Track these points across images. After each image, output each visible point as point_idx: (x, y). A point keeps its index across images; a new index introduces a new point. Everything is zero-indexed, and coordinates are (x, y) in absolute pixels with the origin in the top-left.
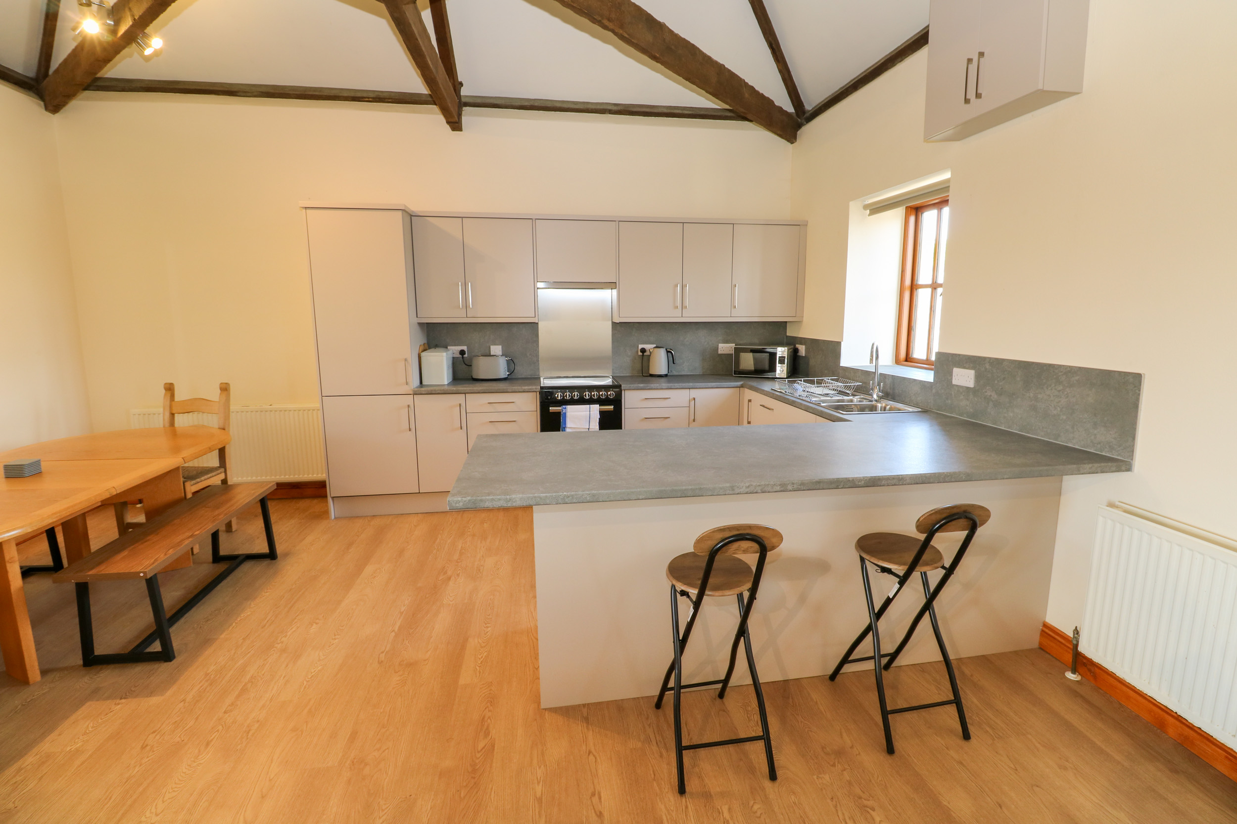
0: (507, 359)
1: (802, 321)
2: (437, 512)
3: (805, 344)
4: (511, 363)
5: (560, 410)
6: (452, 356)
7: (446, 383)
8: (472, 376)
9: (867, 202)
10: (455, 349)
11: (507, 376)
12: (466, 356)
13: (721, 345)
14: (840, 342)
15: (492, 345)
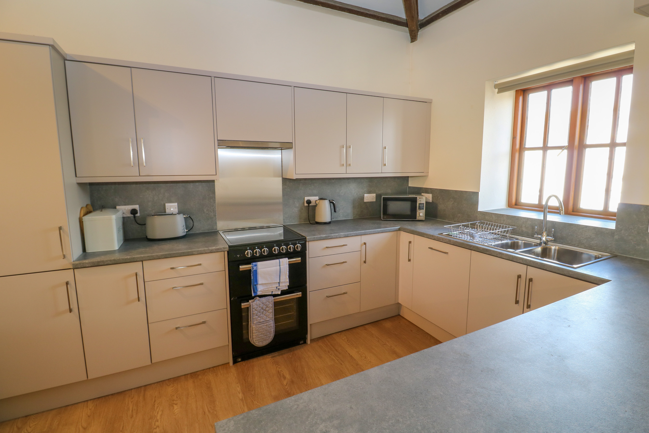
0: (185, 216)
1: (428, 176)
2: (112, 395)
3: (431, 193)
4: (189, 219)
5: (250, 267)
6: (122, 217)
7: (116, 247)
8: (147, 237)
9: (497, 83)
10: (125, 209)
11: (185, 234)
12: (138, 215)
13: (365, 195)
14: (479, 192)
15: (167, 203)
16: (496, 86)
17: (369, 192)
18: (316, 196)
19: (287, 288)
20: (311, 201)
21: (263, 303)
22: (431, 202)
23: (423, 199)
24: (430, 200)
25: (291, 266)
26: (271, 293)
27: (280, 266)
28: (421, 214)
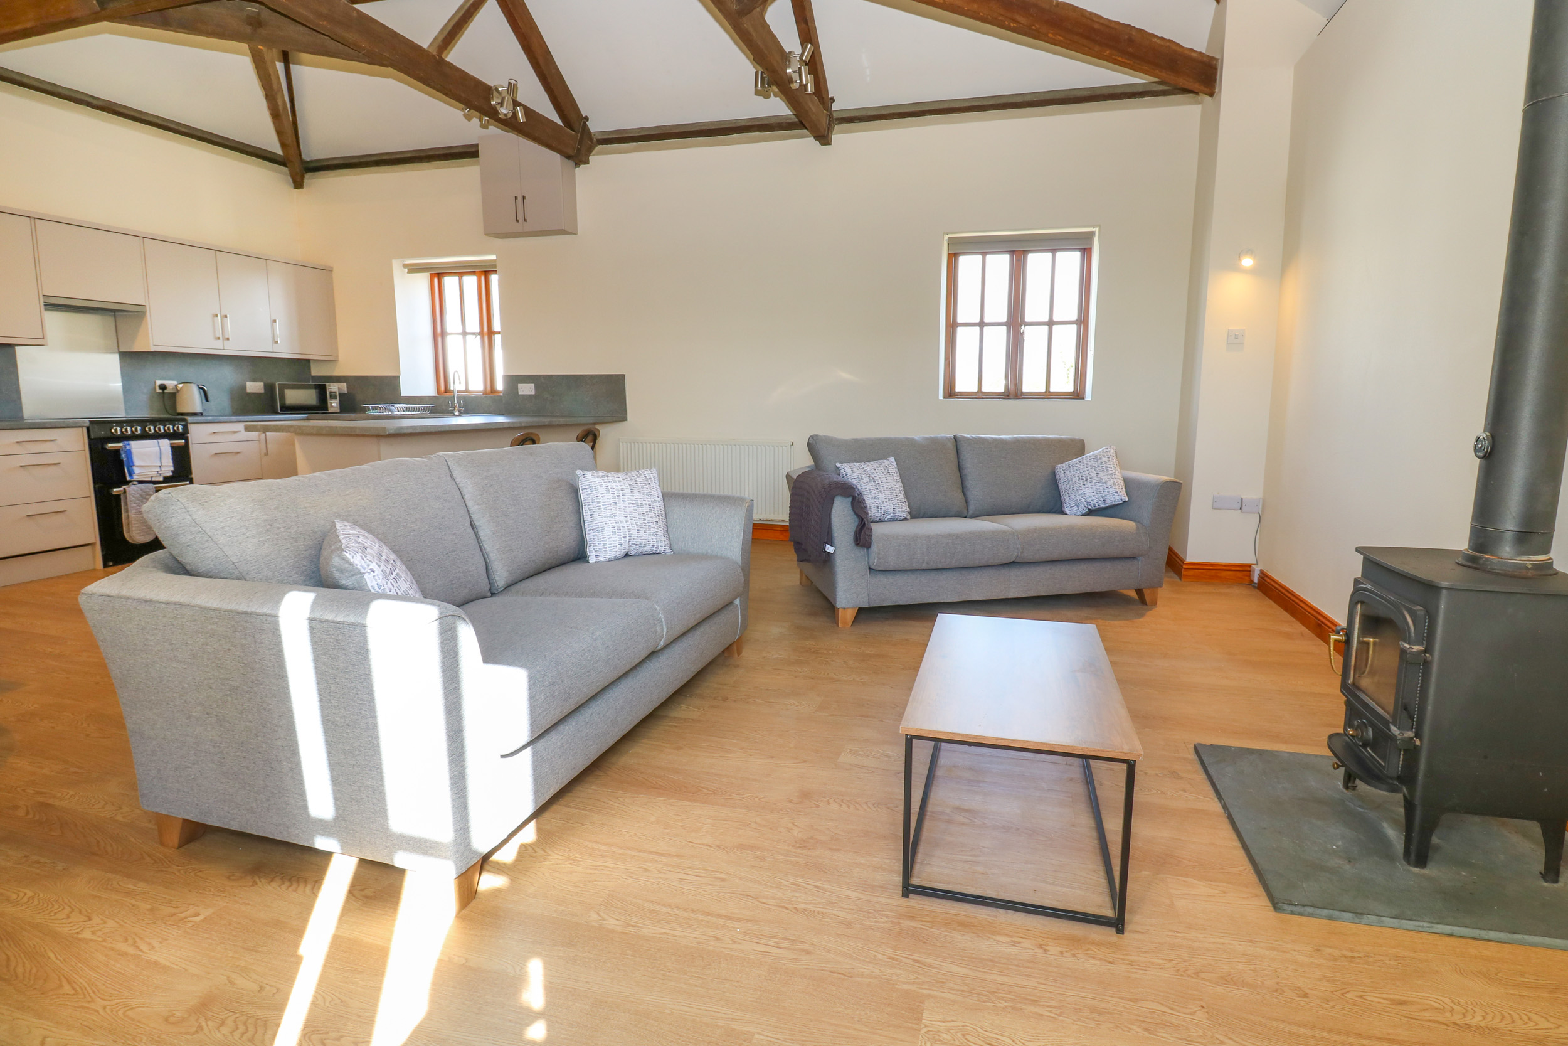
16: (405, 266)
17: (254, 380)
18: (173, 380)
19: (171, 474)
20: (167, 385)
21: (141, 490)
22: (346, 392)
23: (333, 387)
24: (345, 391)
25: (174, 448)
26: (150, 479)
27: (159, 447)
28: (334, 405)
